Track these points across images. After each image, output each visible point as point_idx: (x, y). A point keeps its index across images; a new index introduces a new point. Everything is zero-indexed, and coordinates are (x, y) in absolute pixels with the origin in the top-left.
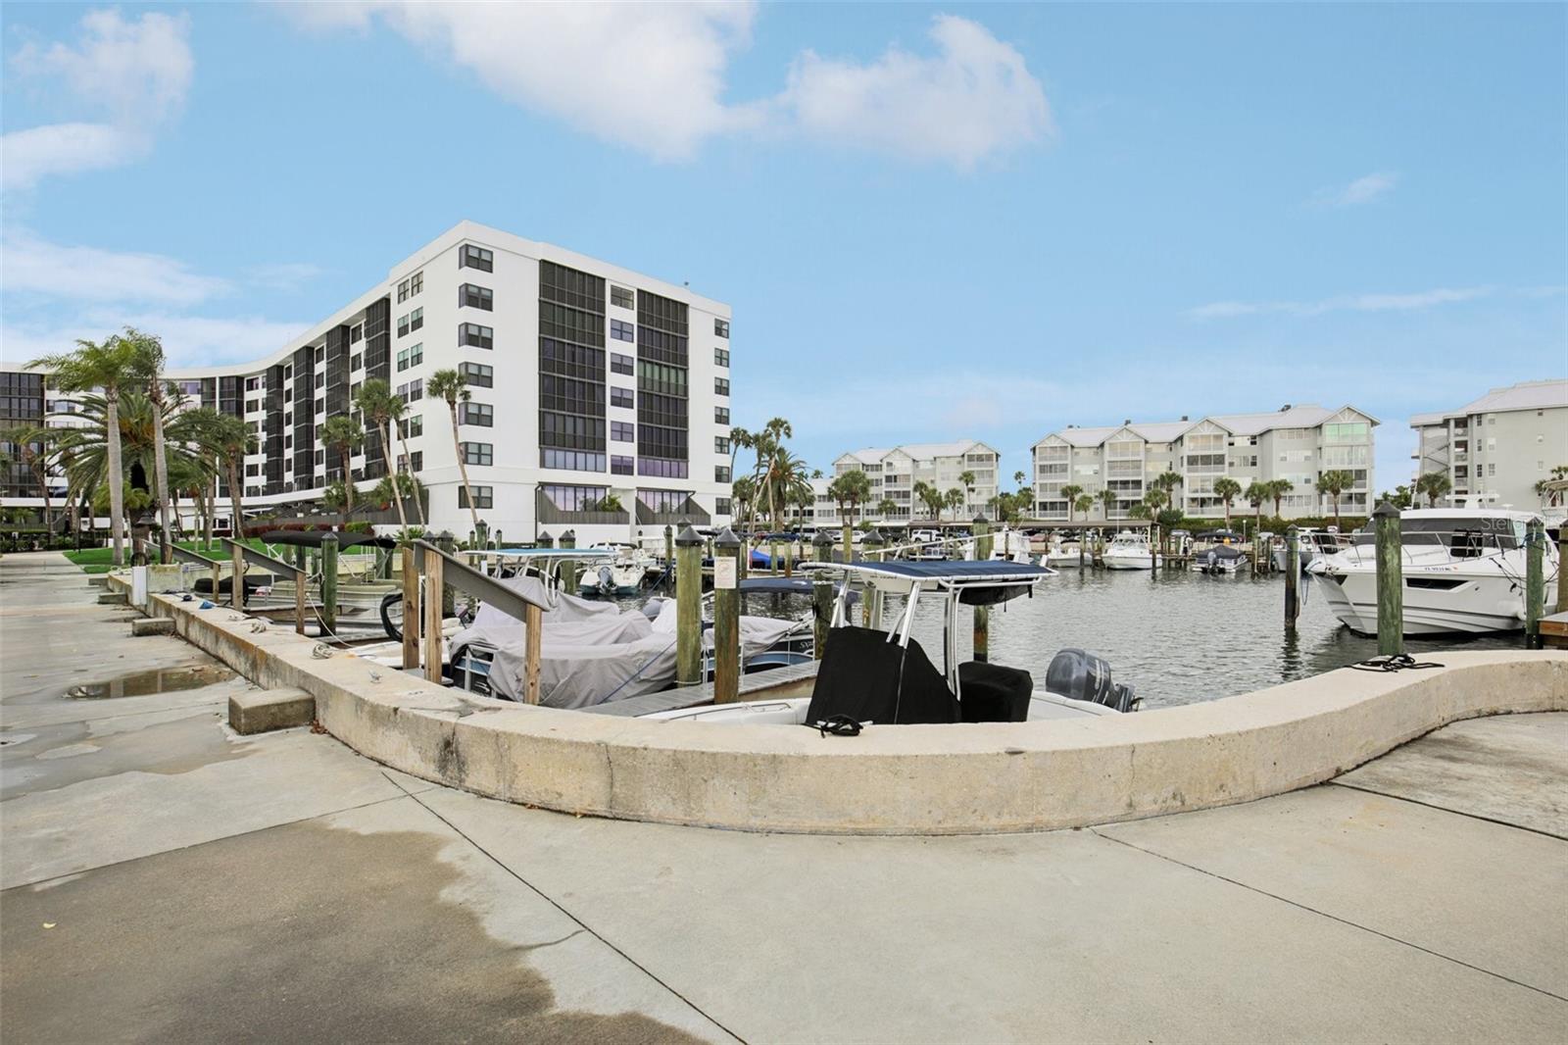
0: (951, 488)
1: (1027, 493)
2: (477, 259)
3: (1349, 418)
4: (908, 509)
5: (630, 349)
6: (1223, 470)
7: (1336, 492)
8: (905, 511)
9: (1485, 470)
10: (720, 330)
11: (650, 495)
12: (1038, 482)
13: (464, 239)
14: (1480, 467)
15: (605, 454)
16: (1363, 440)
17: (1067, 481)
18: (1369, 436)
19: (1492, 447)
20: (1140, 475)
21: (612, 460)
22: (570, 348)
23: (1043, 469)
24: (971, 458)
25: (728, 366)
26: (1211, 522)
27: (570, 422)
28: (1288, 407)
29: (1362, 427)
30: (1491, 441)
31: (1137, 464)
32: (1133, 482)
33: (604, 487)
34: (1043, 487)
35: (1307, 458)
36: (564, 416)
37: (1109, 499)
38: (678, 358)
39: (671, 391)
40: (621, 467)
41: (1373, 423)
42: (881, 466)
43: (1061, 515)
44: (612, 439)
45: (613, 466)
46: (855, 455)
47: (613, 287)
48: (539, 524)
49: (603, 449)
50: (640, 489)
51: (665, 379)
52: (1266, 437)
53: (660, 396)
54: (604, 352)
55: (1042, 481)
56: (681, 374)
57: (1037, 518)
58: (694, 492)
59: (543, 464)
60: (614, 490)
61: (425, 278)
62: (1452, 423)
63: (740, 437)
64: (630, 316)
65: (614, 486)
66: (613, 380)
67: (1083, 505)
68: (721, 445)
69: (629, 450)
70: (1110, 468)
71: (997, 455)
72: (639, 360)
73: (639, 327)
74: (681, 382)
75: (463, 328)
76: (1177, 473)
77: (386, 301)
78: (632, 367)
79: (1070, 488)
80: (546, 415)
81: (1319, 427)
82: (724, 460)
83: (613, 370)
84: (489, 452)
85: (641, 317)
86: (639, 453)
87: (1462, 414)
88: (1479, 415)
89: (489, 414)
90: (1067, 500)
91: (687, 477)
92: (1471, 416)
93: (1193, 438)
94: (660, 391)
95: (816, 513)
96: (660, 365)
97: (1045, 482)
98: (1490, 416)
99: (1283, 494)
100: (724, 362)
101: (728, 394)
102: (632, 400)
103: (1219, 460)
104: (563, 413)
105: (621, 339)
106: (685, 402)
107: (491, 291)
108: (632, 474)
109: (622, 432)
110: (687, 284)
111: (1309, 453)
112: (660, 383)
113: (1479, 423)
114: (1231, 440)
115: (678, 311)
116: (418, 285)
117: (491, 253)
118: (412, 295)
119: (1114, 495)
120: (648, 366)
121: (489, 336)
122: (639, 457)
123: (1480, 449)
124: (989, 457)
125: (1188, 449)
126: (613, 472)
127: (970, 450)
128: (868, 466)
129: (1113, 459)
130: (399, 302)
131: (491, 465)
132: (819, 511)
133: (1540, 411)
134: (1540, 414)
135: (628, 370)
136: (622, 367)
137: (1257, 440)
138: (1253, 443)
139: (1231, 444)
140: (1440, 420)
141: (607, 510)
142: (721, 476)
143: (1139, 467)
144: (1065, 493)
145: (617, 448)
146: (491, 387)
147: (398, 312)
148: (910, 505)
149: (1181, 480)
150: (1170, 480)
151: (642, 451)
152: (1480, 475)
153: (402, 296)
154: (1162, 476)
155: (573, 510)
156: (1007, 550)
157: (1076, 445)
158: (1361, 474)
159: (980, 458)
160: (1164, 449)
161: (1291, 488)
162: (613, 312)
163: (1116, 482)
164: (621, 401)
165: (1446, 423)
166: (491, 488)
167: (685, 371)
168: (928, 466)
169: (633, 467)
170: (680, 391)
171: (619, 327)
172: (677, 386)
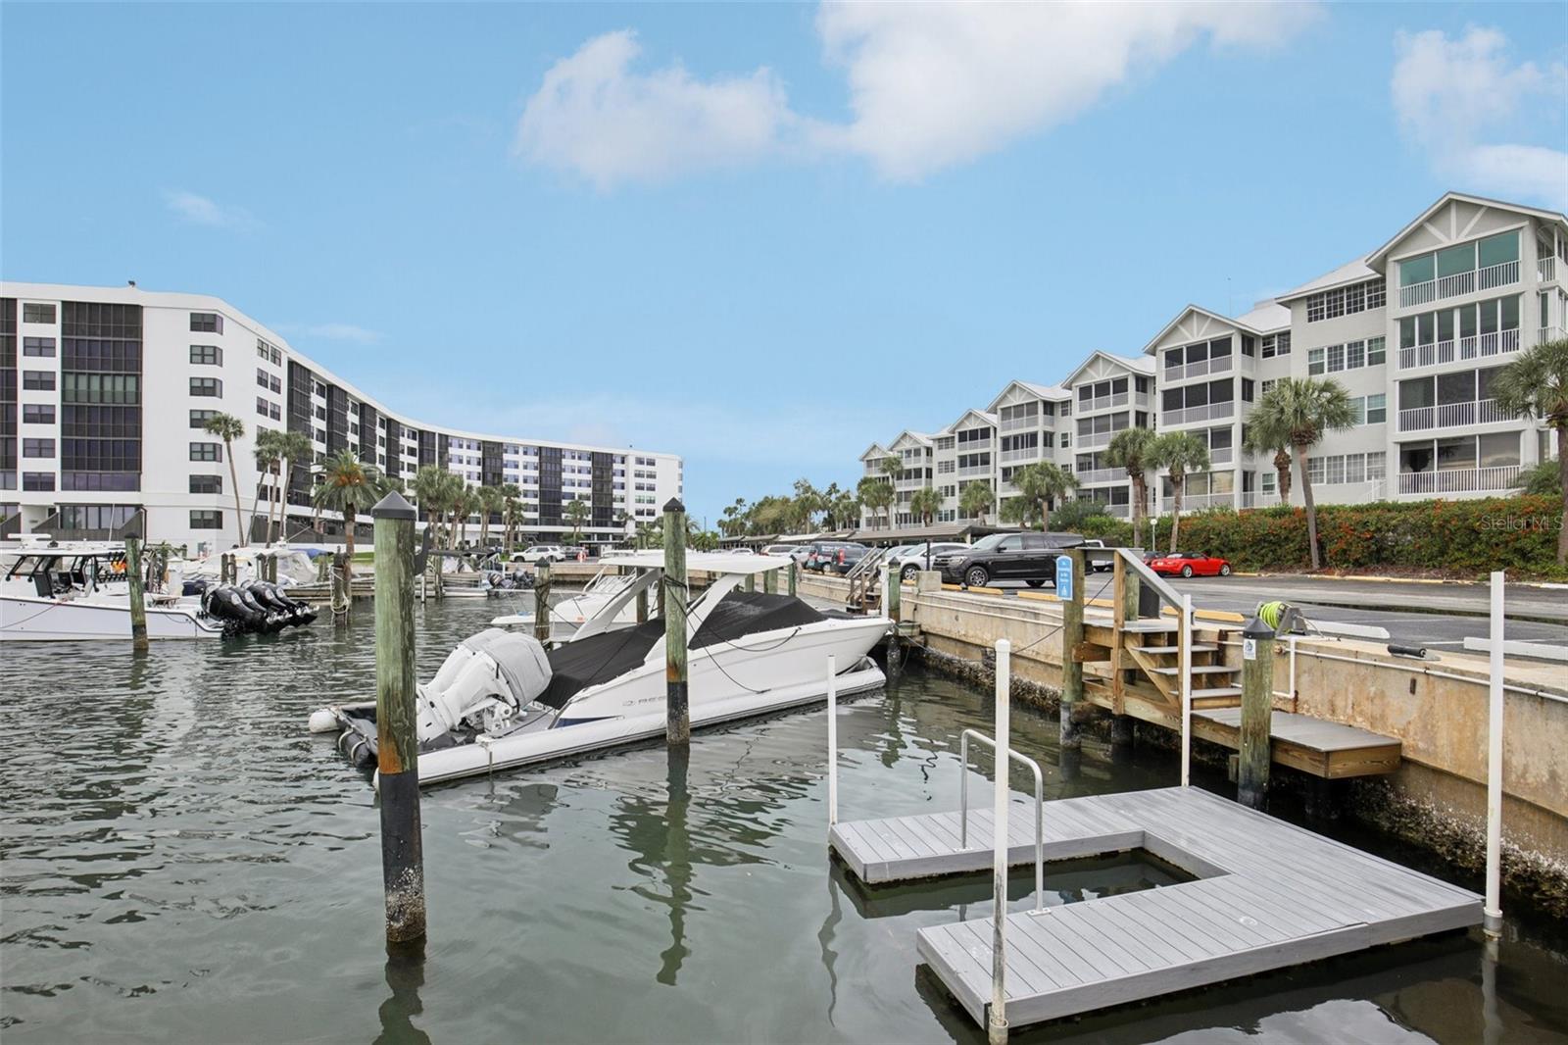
10: (199, 324)
15: (16, 472)
21: (24, 477)
25: (212, 364)
33: (15, 505)
38: (128, 364)
40: (36, 483)
44: (25, 456)
45: (26, 483)
47: (26, 306)
49: (12, 467)
50: (63, 505)
51: (119, 387)
53: (98, 407)
54: (15, 371)
56: (131, 382)
58: (147, 505)
60: (24, 507)
64: (53, 331)
65: (23, 503)
66: (27, 398)
68: (202, 453)
69: (52, 465)
72: (64, 373)
73: (63, 339)
74: (131, 388)
78: (54, 382)
83: (26, 388)
85: (65, 329)
86: (62, 468)
91: (139, 490)
100: (211, 359)
102: (54, 415)
105: (41, 355)
106: (139, 409)
108: (53, 490)
109: (41, 448)
112: (99, 393)
115: (125, 316)
122: (63, 474)
126: (25, 489)
135: (50, 385)
136: (39, 382)
142: (200, 486)
145: (26, 465)
151: (65, 465)
162: (25, 329)
164: (36, 417)
167: (138, 378)
169: (53, 483)
170: (131, 399)
171: (36, 344)
172: (114, 393)
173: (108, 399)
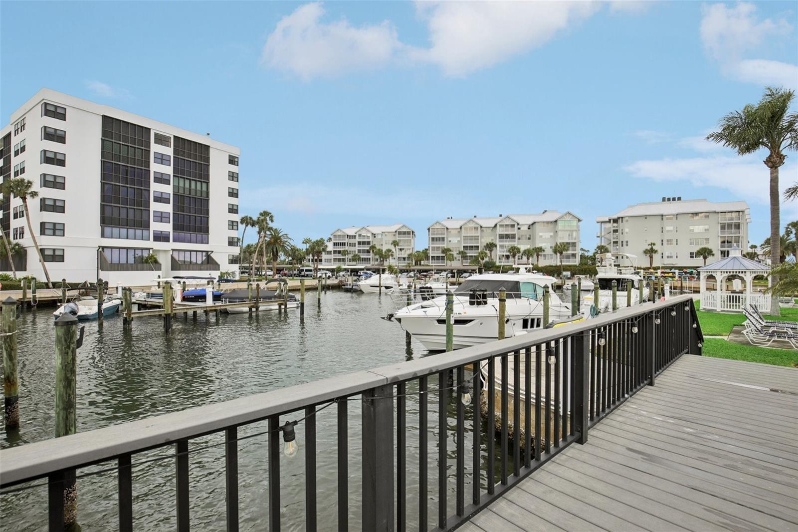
0: (388, 248)
1: (426, 252)
2: (55, 112)
3: (568, 218)
4: (370, 259)
5: (168, 170)
6: (515, 241)
7: (561, 253)
8: (368, 260)
9: (624, 244)
10: (233, 160)
11: (182, 254)
12: (431, 246)
13: (43, 99)
14: (622, 242)
15: (149, 230)
16: (575, 228)
17: (445, 246)
18: (578, 226)
19: (627, 233)
20: (478, 243)
21: (154, 233)
22: (124, 168)
23: (433, 239)
24: (400, 233)
25: (238, 181)
26: (507, 267)
27: (123, 211)
28: (546, 211)
29: (575, 223)
30: (627, 230)
31: (476, 238)
32: (475, 246)
33: (149, 249)
34: (433, 249)
35: (551, 236)
36: (119, 207)
37: (464, 256)
38: (203, 175)
39: (198, 195)
40: (161, 237)
41: (579, 220)
42: (355, 236)
43: (442, 263)
44: (154, 221)
45: (154, 237)
46: (343, 230)
47: (156, 134)
48: (100, 271)
49: (148, 227)
50: (173, 250)
51: (193, 187)
52: (534, 225)
53: (190, 197)
54: (149, 171)
55: (433, 246)
56: (204, 185)
57: (431, 264)
58: (212, 252)
59: (103, 236)
60: (154, 251)
61: (26, 121)
62: (612, 221)
63: (246, 221)
64: (169, 151)
65: (154, 249)
66: (155, 188)
67: (452, 258)
68: (233, 225)
69: (167, 227)
70: (464, 240)
71: (413, 232)
72: (174, 176)
73: (174, 157)
74: (204, 189)
75: (43, 152)
76: (494, 243)
77: (10, 134)
78: (169, 180)
79: (445, 249)
80: (106, 207)
81: (556, 221)
82: (234, 234)
83: (155, 181)
84: (62, 228)
85: (176, 152)
86: (173, 229)
87: (615, 217)
88: (622, 218)
89: (63, 205)
90: (444, 255)
91: (208, 243)
92: (619, 218)
93: (501, 226)
94: (190, 194)
95: (323, 261)
96: (190, 180)
97: (434, 246)
98: (627, 218)
99: (540, 253)
100: (235, 179)
101: (237, 197)
102: (169, 199)
103: (513, 237)
104: (118, 205)
105: (162, 164)
106: (208, 200)
107: (65, 132)
108: (169, 241)
109: (161, 217)
110: (208, 134)
111: (552, 234)
112: (190, 190)
113: (622, 221)
114: (519, 226)
115: (203, 150)
116: (24, 125)
117: (65, 109)
118: (21, 131)
119: (466, 253)
120: (181, 181)
121: (63, 159)
122: (173, 232)
123: (622, 233)
124: (409, 233)
125: (500, 231)
126: (154, 240)
127: (400, 229)
128: (350, 236)
129: (465, 235)
130: (15, 135)
131: (64, 236)
132: (325, 259)
133: (646, 217)
134: (646, 218)
135: (167, 182)
136: (162, 179)
137: (531, 227)
138: (529, 228)
139: (519, 229)
140: (607, 220)
141: (148, 262)
142: (232, 242)
143: (478, 239)
144: (443, 252)
145: (156, 226)
146: (64, 189)
147: (15, 141)
148: (371, 257)
149: (496, 246)
150: (491, 246)
151: (175, 228)
152: (622, 246)
153: (16, 132)
154: (487, 244)
155: (125, 262)
156: (380, 284)
157: (449, 227)
158: (574, 244)
159: (404, 233)
160: (489, 231)
161: (544, 251)
162: (155, 148)
163: (467, 247)
164: (160, 199)
165: (609, 221)
166: (64, 250)
167: (208, 183)
168: (380, 237)
169: (169, 238)
170: (204, 195)
171: (160, 157)
172: (201, 191)
173: (193, 193)
